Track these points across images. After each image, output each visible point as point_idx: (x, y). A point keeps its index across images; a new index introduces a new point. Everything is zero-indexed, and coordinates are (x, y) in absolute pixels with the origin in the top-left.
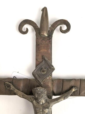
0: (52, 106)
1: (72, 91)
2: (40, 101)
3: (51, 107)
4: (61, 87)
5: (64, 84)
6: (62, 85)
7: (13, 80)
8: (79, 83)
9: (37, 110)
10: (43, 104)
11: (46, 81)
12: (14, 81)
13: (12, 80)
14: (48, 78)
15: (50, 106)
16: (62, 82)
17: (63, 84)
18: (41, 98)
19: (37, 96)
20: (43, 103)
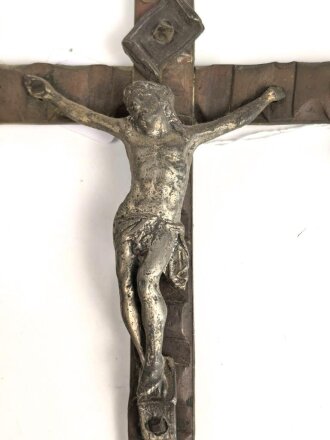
0: (192, 149)
1: (266, 99)
2: (150, 121)
3: (190, 151)
4: (228, 92)
5: (236, 81)
6: (229, 84)
7: (53, 71)
8: (293, 76)
9: (139, 155)
10: (160, 136)
11: (172, 70)
12: (56, 73)
13: (48, 70)
14: (179, 60)
15: (186, 143)
16: (229, 73)
17: (233, 80)
18: (155, 113)
19: (139, 107)
20: (161, 133)
